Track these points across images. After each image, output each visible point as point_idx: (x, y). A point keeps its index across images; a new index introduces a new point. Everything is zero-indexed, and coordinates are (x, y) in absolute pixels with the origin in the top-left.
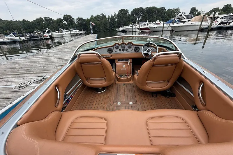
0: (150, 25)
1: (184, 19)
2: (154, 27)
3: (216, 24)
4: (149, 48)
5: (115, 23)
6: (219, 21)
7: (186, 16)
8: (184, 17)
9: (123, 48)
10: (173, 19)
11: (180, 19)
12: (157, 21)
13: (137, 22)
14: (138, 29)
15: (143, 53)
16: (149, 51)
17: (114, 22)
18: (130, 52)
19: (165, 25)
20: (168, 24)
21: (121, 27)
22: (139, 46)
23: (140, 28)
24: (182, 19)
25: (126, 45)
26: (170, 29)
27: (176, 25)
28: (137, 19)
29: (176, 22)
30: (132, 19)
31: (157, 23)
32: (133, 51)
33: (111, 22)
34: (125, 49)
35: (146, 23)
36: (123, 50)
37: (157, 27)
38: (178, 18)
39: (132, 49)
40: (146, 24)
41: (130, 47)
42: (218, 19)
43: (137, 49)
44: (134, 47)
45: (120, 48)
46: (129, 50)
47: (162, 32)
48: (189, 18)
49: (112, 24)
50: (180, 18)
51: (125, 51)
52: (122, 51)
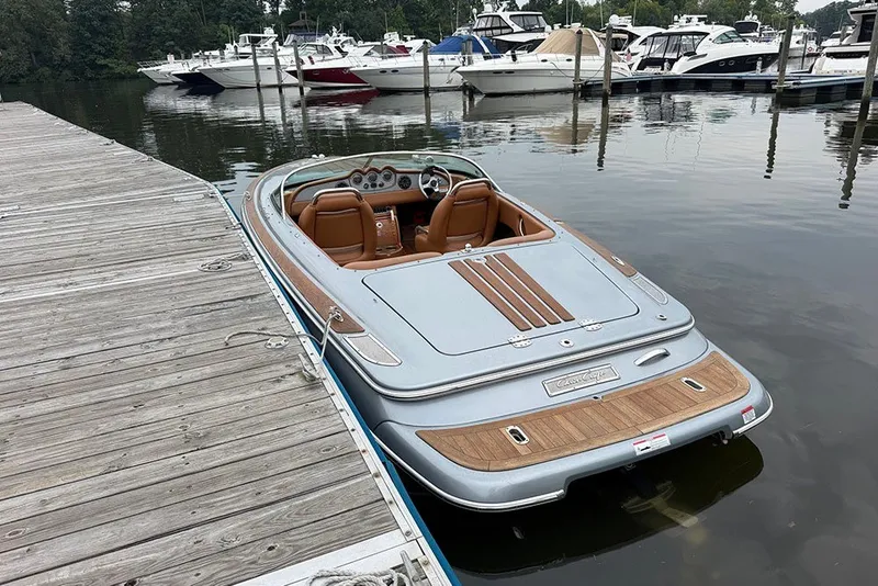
0: (358, 57)
1: (512, 33)
2: (383, 71)
3: (630, 66)
4: (433, 178)
5: (113, 25)
6: (639, 50)
7: (517, 19)
8: (510, 23)
9: (373, 179)
10: (463, 31)
11: (494, 31)
12: (386, 36)
13: (269, 32)
14: (293, 73)
15: (422, 187)
16: (433, 184)
17: (104, 19)
18: (390, 190)
19: (434, 59)
20: (444, 56)
21: (171, 58)
22: (409, 176)
23: (305, 67)
24: (504, 31)
25: (380, 172)
26: (458, 80)
27: (480, 63)
28: (263, 7)
29: (478, 49)
30: (233, 10)
31: (390, 50)
32: (397, 187)
33: (81, 20)
34: (378, 183)
35: (329, 41)
36: (374, 186)
37: (395, 71)
38: (483, 25)
39: (392, 181)
40: (332, 47)
41: (387, 178)
42: (634, 47)
43: (405, 182)
44: (399, 176)
45: (365, 180)
46: (387, 184)
47: (427, 95)
48: (530, 31)
49: (95, 32)
50: (491, 29)
51: (378, 188)
52: (370, 188)
